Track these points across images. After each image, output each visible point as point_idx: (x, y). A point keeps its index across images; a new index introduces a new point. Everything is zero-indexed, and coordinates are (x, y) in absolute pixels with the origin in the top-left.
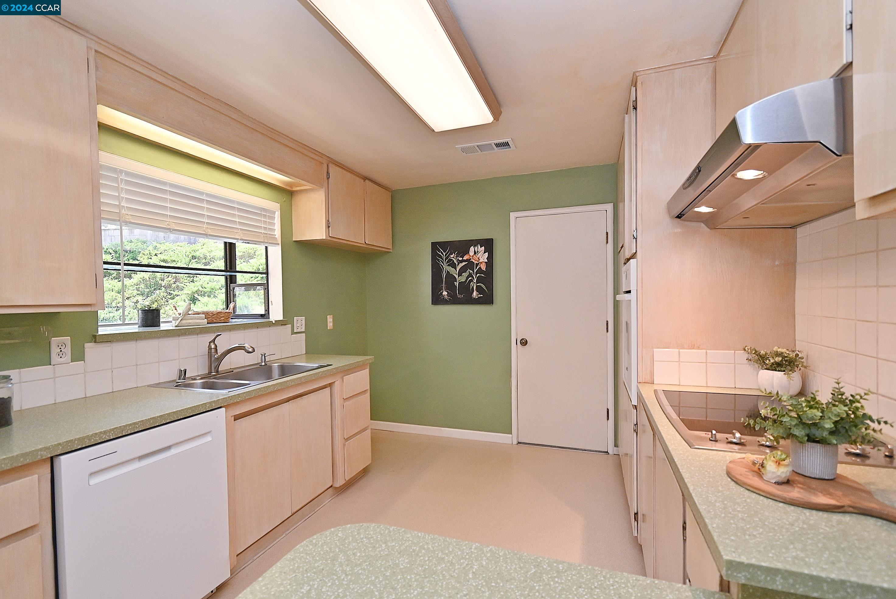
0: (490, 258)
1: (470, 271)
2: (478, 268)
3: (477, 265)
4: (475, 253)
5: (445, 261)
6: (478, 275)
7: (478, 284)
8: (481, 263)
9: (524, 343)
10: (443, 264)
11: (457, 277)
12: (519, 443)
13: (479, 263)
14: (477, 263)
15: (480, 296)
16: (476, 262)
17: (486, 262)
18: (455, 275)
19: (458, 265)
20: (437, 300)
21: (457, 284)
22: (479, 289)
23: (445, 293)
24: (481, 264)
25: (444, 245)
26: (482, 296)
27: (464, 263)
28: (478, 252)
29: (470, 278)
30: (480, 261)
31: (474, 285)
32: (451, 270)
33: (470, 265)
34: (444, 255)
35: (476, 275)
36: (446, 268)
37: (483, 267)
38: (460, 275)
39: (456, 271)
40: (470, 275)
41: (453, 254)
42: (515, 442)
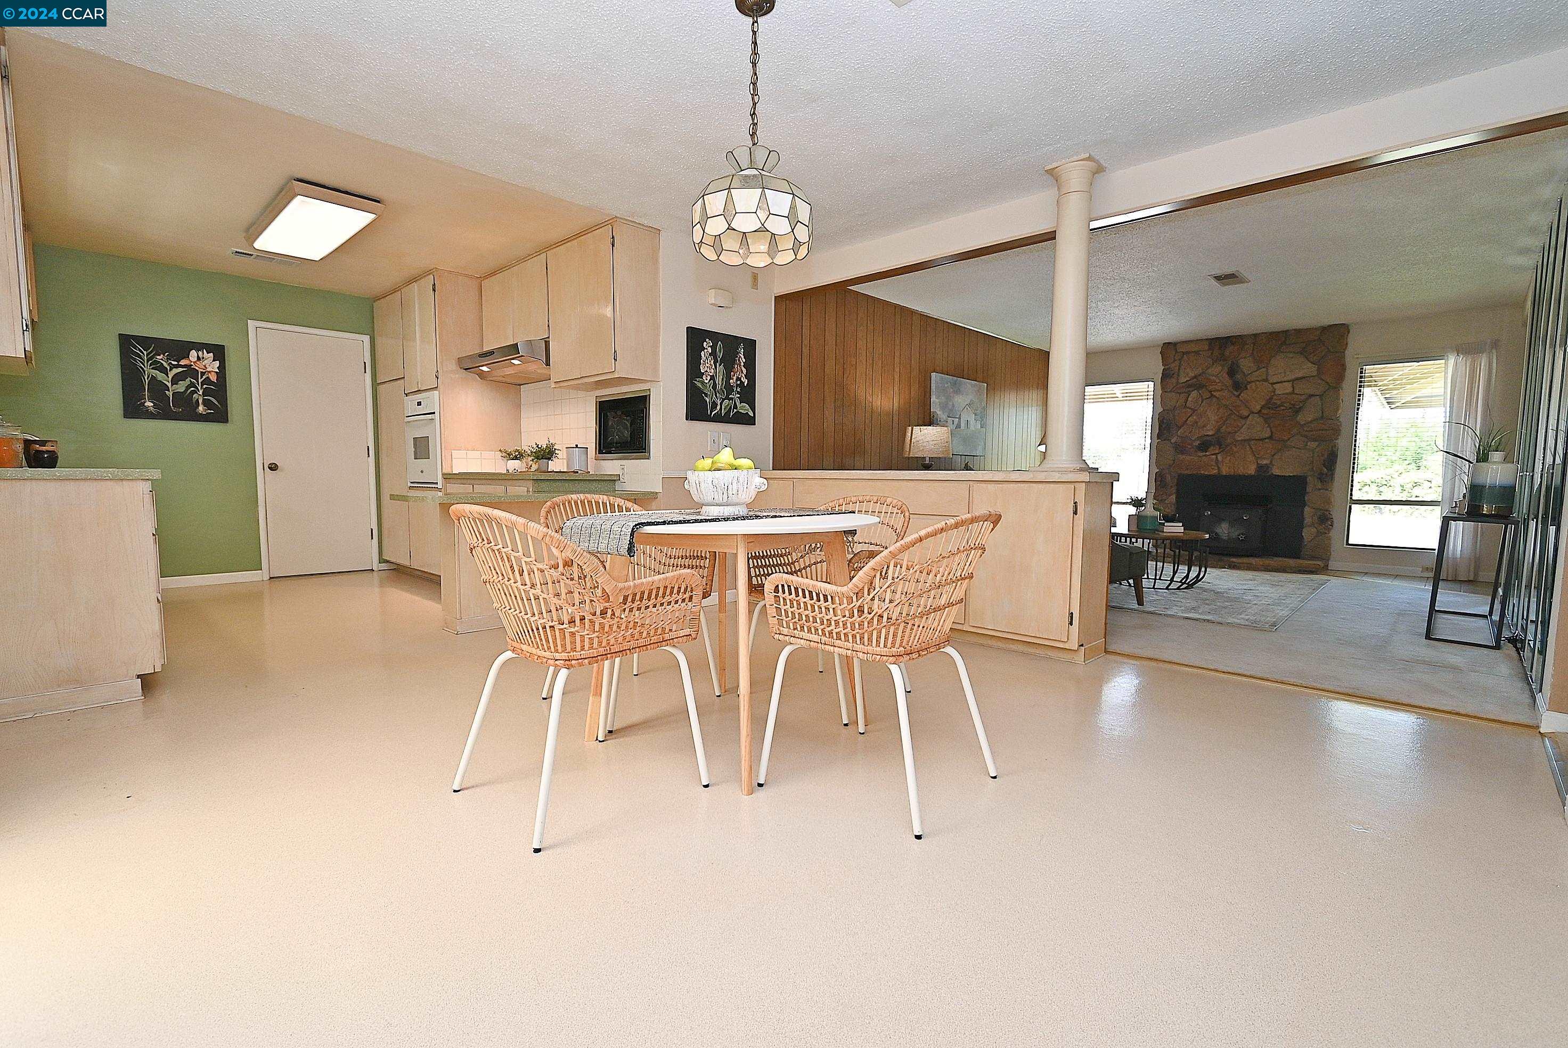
0: (222, 367)
1: (192, 380)
2: (204, 377)
3: (203, 374)
4: (199, 358)
5: (147, 362)
6: (205, 386)
7: (205, 398)
8: (209, 372)
9: (273, 467)
10: (143, 367)
11: (169, 385)
12: (271, 578)
13: (205, 372)
14: (201, 372)
15: (209, 411)
16: (202, 370)
17: (216, 372)
18: (167, 383)
19: (170, 370)
20: (133, 409)
21: (170, 394)
22: (207, 403)
23: (149, 404)
24: (209, 374)
25: (145, 341)
26: (212, 411)
27: (181, 369)
28: (203, 358)
29: (192, 389)
30: (208, 370)
31: (199, 396)
32: (160, 376)
33: (191, 372)
34: (144, 354)
35: (202, 385)
36: (149, 371)
37: (213, 378)
38: (175, 381)
39: (168, 377)
40: (192, 385)
41: (162, 356)
42: (266, 578)
